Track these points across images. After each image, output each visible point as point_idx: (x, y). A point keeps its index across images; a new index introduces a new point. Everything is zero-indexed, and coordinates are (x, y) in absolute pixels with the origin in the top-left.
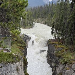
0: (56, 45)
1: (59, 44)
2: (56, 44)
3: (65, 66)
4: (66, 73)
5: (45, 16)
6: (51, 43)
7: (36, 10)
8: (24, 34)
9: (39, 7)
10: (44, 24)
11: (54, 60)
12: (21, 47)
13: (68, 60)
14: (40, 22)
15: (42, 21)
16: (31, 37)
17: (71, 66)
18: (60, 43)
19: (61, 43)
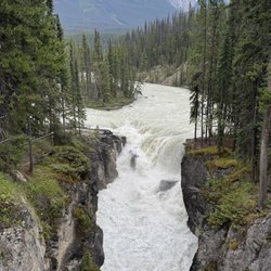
0: (212, 159)
1: (221, 155)
2: (211, 156)
3: (225, 236)
4: (227, 261)
5: (178, 55)
6: (192, 152)
7: (143, 39)
8: (97, 130)
9: (152, 27)
10: (175, 84)
11: (198, 213)
12: (67, 174)
13: (233, 213)
14: (161, 78)
15: (169, 75)
16: (124, 138)
17: (245, 234)
18: (225, 152)
19: (230, 151)
